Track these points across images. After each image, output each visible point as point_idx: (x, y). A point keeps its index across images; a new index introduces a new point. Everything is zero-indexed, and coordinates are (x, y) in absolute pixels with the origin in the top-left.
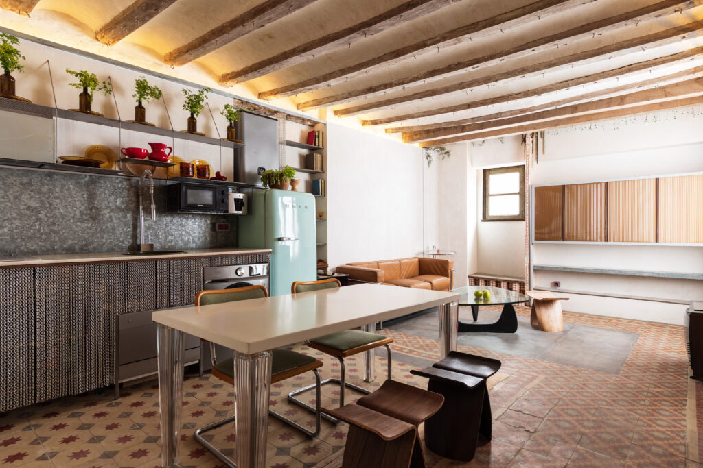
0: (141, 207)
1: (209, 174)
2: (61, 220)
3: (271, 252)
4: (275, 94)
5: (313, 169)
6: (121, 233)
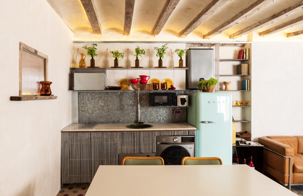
0: (139, 105)
1: (167, 87)
2: (111, 110)
3: (196, 130)
5: (241, 74)
6: (132, 116)
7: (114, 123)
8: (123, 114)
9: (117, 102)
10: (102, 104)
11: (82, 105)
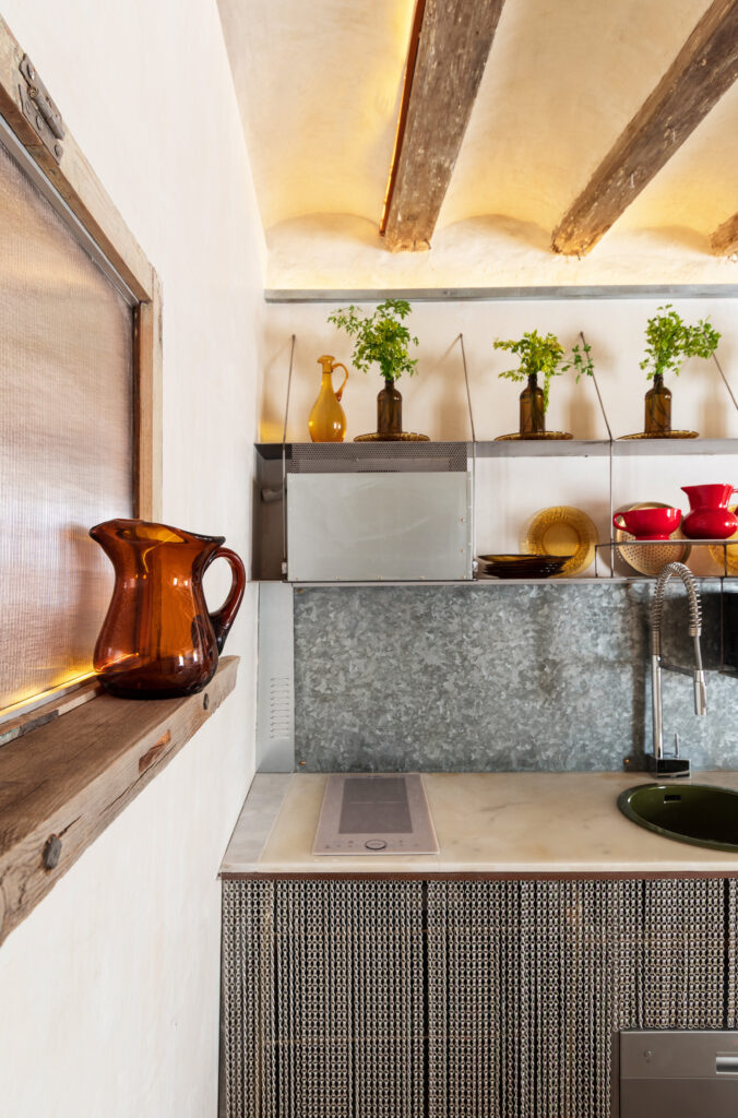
0: (656, 659)
2: (483, 695)
6: (606, 725)
7: (506, 771)
8: (553, 715)
9: (520, 647)
10: (433, 659)
11: (318, 663)
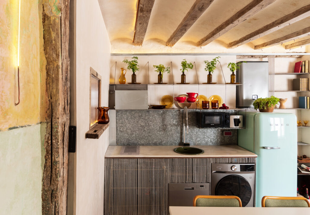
0: (184, 124)
1: (218, 106)
2: (152, 131)
3: (257, 157)
4: (266, 46)
5: (299, 90)
6: (175, 137)
7: (156, 145)
8: (165, 135)
9: (159, 122)
10: (143, 124)
11: (121, 125)
